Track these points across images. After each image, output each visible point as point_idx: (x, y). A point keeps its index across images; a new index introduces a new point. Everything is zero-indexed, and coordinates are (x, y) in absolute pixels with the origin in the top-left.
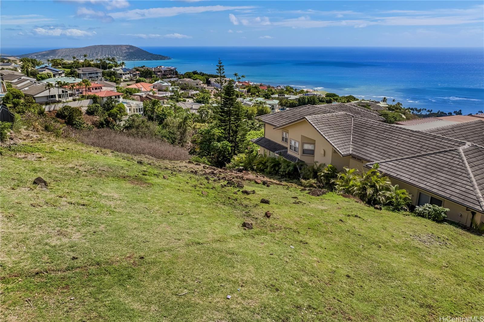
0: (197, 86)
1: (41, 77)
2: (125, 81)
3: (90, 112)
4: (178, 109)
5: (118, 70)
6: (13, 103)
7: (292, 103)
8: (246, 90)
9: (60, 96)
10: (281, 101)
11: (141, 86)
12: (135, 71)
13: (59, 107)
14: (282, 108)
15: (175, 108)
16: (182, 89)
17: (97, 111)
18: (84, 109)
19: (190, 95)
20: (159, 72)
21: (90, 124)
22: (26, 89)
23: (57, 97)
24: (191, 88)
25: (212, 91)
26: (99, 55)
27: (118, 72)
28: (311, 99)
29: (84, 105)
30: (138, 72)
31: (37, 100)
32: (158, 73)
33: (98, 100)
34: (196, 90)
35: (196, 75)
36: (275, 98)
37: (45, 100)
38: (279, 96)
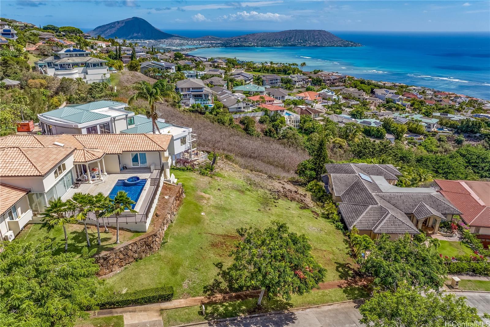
0: (359, 97)
1: (236, 84)
2: (297, 88)
3: (261, 122)
4: (329, 122)
5: (294, 77)
6: (217, 112)
7: (454, 124)
8: (409, 103)
9: (244, 108)
10: (441, 120)
11: (308, 95)
12: (308, 79)
13: (242, 115)
14: (441, 127)
15: (327, 121)
16: (345, 98)
17: (266, 121)
18: (258, 118)
19: (350, 105)
20: (328, 80)
21: (259, 130)
22: (225, 100)
23: (242, 108)
24: (354, 98)
25: (373, 102)
26: (292, 40)
27: (294, 79)
28: (476, 123)
29: (259, 116)
30: (310, 80)
31: (230, 110)
32: (328, 82)
33: (269, 112)
34: (357, 101)
35: (363, 85)
36: (435, 117)
37: (235, 110)
38: (441, 114)
